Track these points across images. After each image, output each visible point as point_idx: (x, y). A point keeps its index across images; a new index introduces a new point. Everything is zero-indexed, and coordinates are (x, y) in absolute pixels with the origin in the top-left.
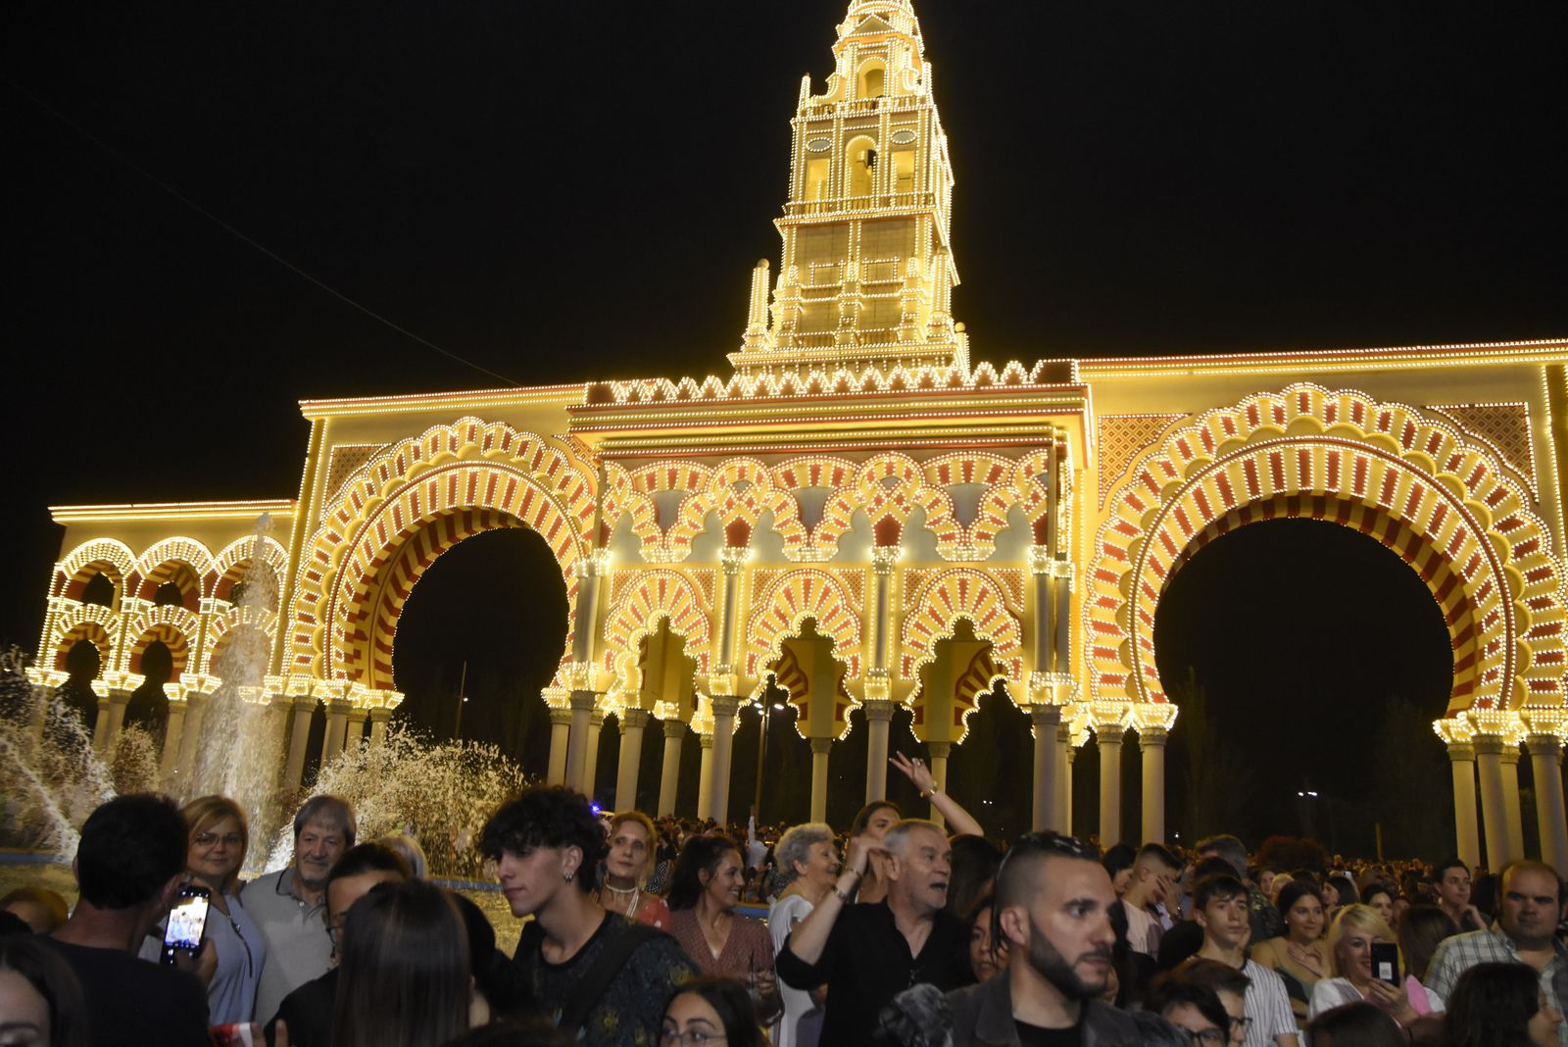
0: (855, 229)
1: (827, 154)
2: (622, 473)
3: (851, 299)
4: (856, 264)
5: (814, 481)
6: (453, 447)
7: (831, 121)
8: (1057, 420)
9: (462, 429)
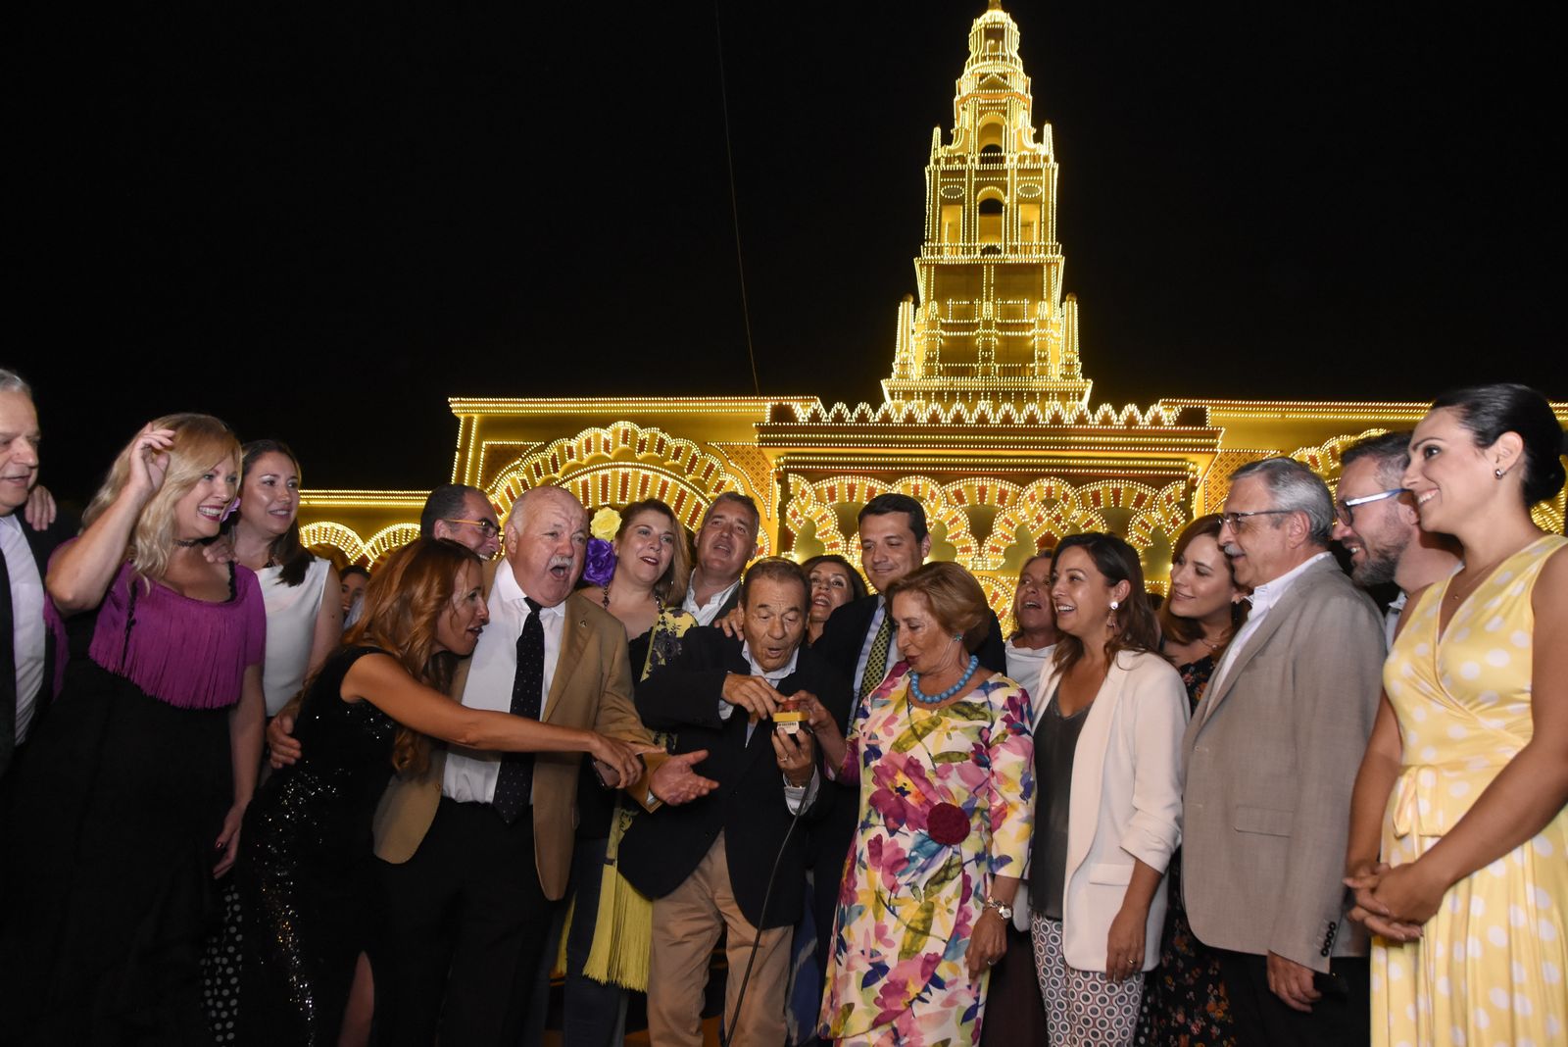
0: (989, 271)
1: (961, 201)
2: (805, 485)
3: (989, 335)
4: (991, 304)
5: (982, 499)
6: (607, 449)
7: (963, 172)
8: (1192, 457)
9: (616, 433)
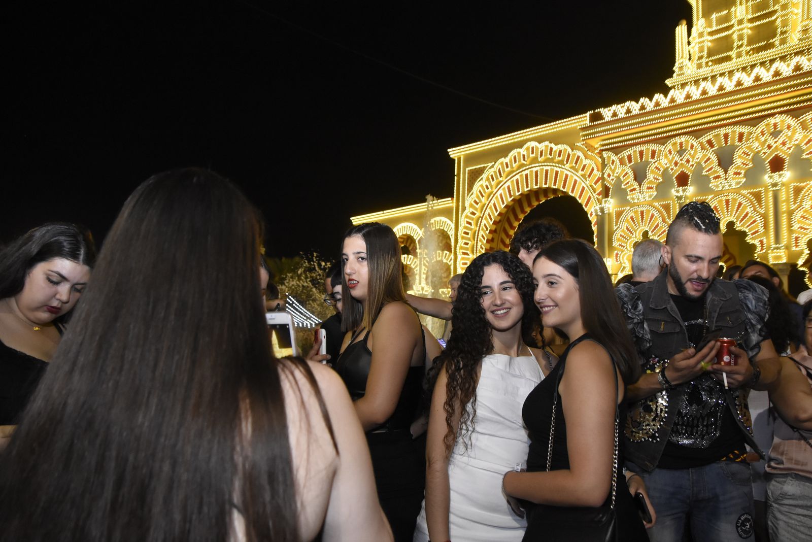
2: (614, 157)
3: (741, 29)
4: (744, 6)
5: (726, 142)
9: (528, 149)
